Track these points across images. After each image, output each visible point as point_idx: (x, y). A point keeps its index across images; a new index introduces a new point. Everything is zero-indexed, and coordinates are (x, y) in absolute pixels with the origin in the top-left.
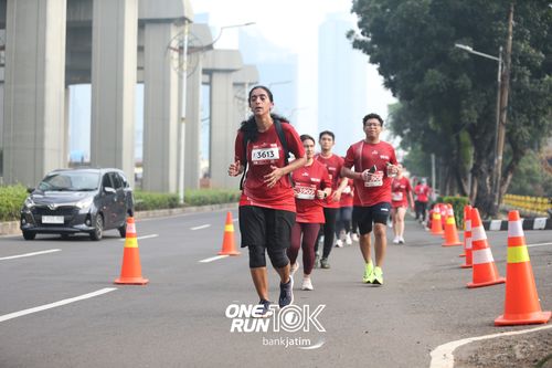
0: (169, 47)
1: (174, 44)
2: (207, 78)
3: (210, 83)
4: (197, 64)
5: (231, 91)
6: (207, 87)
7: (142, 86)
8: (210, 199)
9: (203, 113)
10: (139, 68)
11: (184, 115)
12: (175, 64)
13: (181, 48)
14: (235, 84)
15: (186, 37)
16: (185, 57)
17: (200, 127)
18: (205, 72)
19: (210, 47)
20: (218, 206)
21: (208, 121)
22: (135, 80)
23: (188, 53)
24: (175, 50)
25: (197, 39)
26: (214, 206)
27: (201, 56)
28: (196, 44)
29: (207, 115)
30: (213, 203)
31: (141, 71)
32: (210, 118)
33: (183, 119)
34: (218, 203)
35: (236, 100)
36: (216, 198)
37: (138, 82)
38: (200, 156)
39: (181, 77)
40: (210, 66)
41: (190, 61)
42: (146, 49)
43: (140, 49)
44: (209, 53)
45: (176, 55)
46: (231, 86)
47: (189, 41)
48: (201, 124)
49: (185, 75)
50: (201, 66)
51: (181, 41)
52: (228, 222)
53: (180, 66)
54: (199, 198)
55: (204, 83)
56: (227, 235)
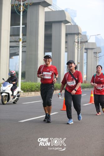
0: (75, 42)
1: (76, 41)
2: (86, 51)
3: (87, 52)
4: (83, 47)
5: (93, 55)
6: (86, 54)
7: (66, 53)
8: (86, 87)
9: (85, 61)
10: (66, 48)
11: (79, 62)
12: (76, 46)
13: (78, 42)
14: (94, 53)
15: (80, 39)
16: (79, 45)
17: (84, 65)
18: (85, 49)
19: (87, 42)
20: (89, 89)
21: (86, 64)
22: (65, 51)
23: (80, 43)
24: (76, 42)
25: (83, 39)
26: (88, 89)
27: (84, 44)
28: (83, 41)
29: (86, 62)
30: (87, 88)
31: (66, 49)
32: (87, 63)
33: (79, 63)
34: (89, 88)
35: (95, 57)
36: (88, 86)
37: (66, 52)
38: (84, 74)
39: (78, 50)
40: (87, 47)
41: (81, 46)
42: (68, 42)
43: (66, 42)
44: (87, 43)
45: (77, 44)
46: (93, 53)
47: (81, 40)
48: (84, 64)
49: (79, 50)
50: (84, 47)
51: (78, 40)
52: (91, 94)
53: (78, 47)
54: (83, 86)
55: (85, 52)
56: (91, 97)
